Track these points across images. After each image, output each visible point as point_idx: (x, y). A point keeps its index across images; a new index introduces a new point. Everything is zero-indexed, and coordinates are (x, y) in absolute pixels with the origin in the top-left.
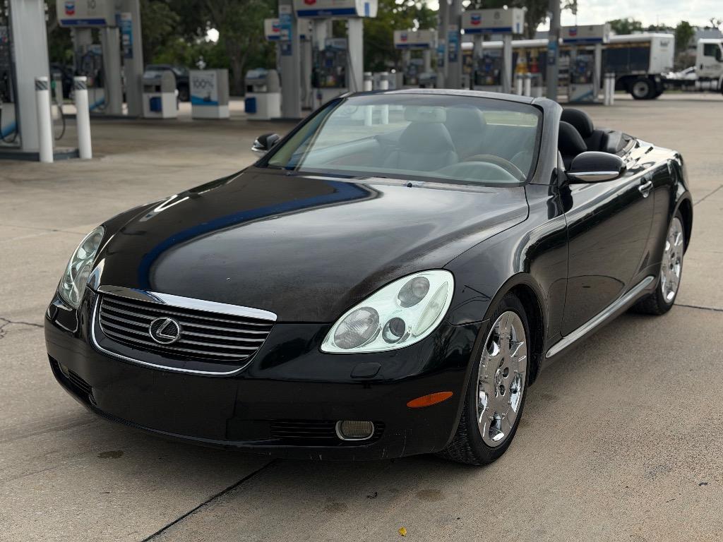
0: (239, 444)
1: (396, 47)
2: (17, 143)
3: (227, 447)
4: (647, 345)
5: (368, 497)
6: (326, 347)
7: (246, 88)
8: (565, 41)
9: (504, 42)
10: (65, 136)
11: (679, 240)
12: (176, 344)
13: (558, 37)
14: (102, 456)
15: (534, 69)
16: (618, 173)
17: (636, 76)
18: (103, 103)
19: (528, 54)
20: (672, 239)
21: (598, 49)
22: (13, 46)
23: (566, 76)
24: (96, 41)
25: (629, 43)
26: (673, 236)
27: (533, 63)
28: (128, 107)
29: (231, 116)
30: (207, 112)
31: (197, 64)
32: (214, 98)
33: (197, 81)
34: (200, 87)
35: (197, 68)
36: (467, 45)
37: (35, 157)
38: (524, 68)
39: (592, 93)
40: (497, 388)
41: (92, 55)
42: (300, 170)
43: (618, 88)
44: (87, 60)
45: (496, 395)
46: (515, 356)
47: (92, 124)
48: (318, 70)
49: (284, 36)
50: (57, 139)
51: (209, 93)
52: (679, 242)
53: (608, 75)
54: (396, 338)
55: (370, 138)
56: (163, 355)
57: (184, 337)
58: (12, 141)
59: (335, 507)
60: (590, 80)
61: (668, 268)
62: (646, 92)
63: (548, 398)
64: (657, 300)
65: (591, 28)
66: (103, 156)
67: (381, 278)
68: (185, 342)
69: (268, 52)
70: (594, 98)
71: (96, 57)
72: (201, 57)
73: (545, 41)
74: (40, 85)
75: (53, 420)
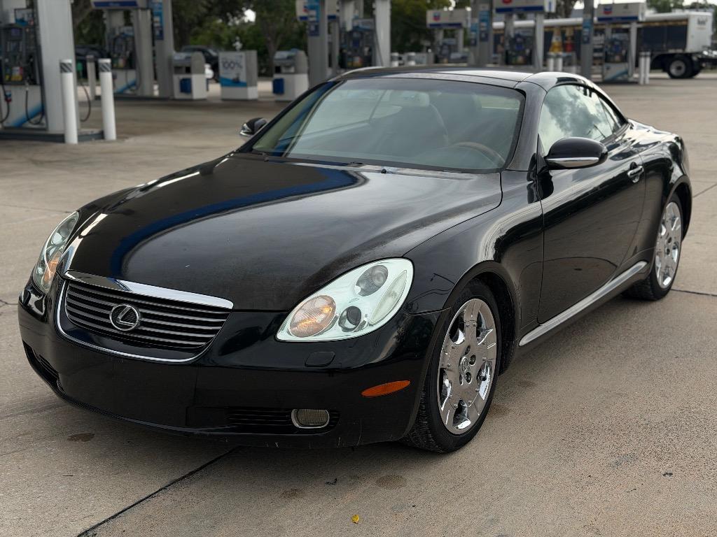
0: (196, 431)
1: (428, 27)
2: (42, 124)
3: (185, 433)
4: (636, 332)
5: (328, 483)
6: (282, 335)
7: (274, 70)
8: (600, 19)
9: (536, 21)
10: (90, 118)
11: (677, 225)
12: (136, 331)
13: (593, 16)
14: (73, 438)
15: (569, 48)
16: (597, 158)
17: (673, 55)
18: (134, 84)
19: (563, 34)
20: (669, 224)
21: (634, 28)
22: (38, 29)
23: (600, 54)
24: (128, 22)
25: (666, 21)
26: (670, 221)
27: (569, 42)
28: (159, 89)
29: (260, 97)
30: (236, 93)
31: (234, 45)
32: (243, 79)
33: (226, 62)
34: (229, 69)
35: (234, 49)
36: (498, 24)
37: (60, 138)
38: (559, 47)
39: (626, 72)
40: (463, 376)
41: (124, 37)
42: (289, 156)
43: (654, 67)
44: (120, 41)
45: (461, 383)
46: (483, 343)
47: (116, 106)
48: (345, 51)
49: (312, 16)
50: (83, 120)
51: (238, 74)
52: (677, 226)
53: (643, 53)
54: (353, 326)
55: (363, 122)
56: (126, 342)
57: (143, 324)
58: (38, 123)
59: (293, 494)
60: (624, 59)
61: (663, 254)
62: (683, 71)
63: (527, 385)
64: (651, 285)
65: (626, 6)
66: (127, 138)
67: (341, 266)
68: (144, 329)
69: (302, 33)
70: (629, 76)
71: (128, 39)
72: (238, 38)
73: (580, 20)
74: (64, 67)
75: (31, 402)
